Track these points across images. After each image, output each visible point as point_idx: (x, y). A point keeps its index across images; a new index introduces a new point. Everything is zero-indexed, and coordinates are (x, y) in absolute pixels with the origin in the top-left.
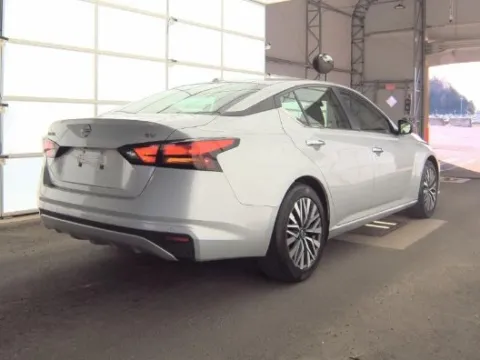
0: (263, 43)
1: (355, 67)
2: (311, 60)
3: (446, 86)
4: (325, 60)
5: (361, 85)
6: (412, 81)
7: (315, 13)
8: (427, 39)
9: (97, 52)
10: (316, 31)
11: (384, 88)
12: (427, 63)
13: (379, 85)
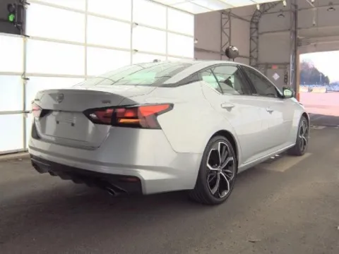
0: (192, 39)
1: (252, 54)
2: (224, 50)
3: (311, 66)
4: (234, 50)
5: (256, 66)
6: (289, 63)
7: (227, 20)
8: (298, 36)
9: (86, 45)
10: (227, 31)
11: (270, 68)
12: (298, 51)
13: (268, 66)
